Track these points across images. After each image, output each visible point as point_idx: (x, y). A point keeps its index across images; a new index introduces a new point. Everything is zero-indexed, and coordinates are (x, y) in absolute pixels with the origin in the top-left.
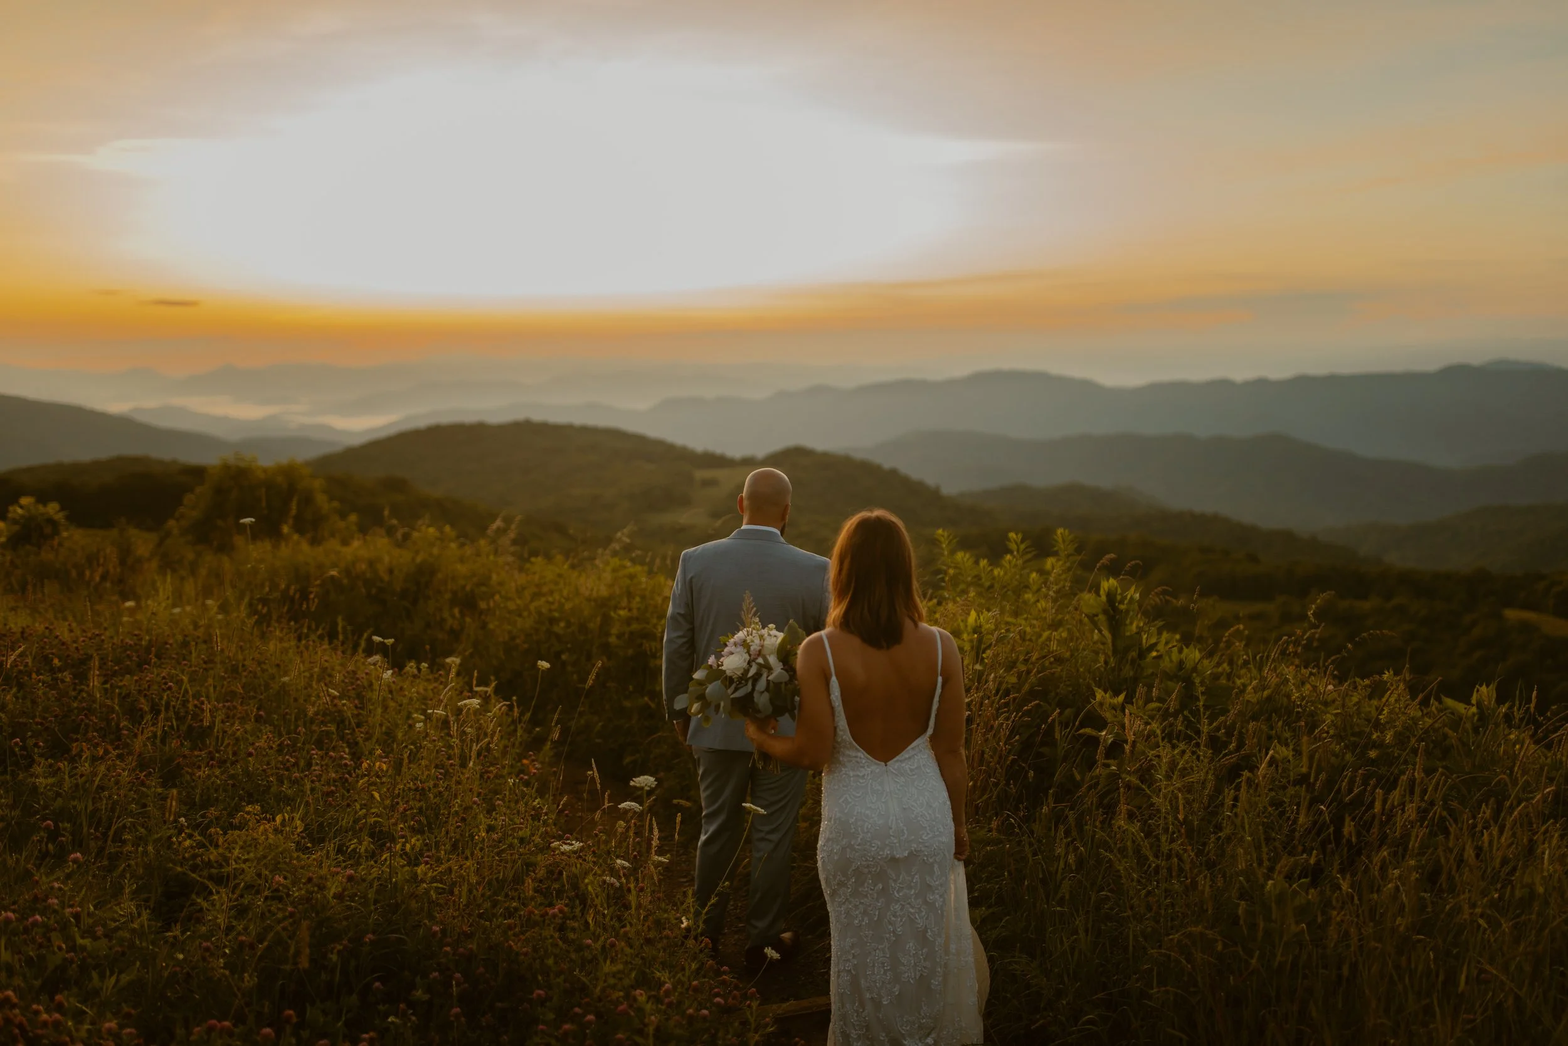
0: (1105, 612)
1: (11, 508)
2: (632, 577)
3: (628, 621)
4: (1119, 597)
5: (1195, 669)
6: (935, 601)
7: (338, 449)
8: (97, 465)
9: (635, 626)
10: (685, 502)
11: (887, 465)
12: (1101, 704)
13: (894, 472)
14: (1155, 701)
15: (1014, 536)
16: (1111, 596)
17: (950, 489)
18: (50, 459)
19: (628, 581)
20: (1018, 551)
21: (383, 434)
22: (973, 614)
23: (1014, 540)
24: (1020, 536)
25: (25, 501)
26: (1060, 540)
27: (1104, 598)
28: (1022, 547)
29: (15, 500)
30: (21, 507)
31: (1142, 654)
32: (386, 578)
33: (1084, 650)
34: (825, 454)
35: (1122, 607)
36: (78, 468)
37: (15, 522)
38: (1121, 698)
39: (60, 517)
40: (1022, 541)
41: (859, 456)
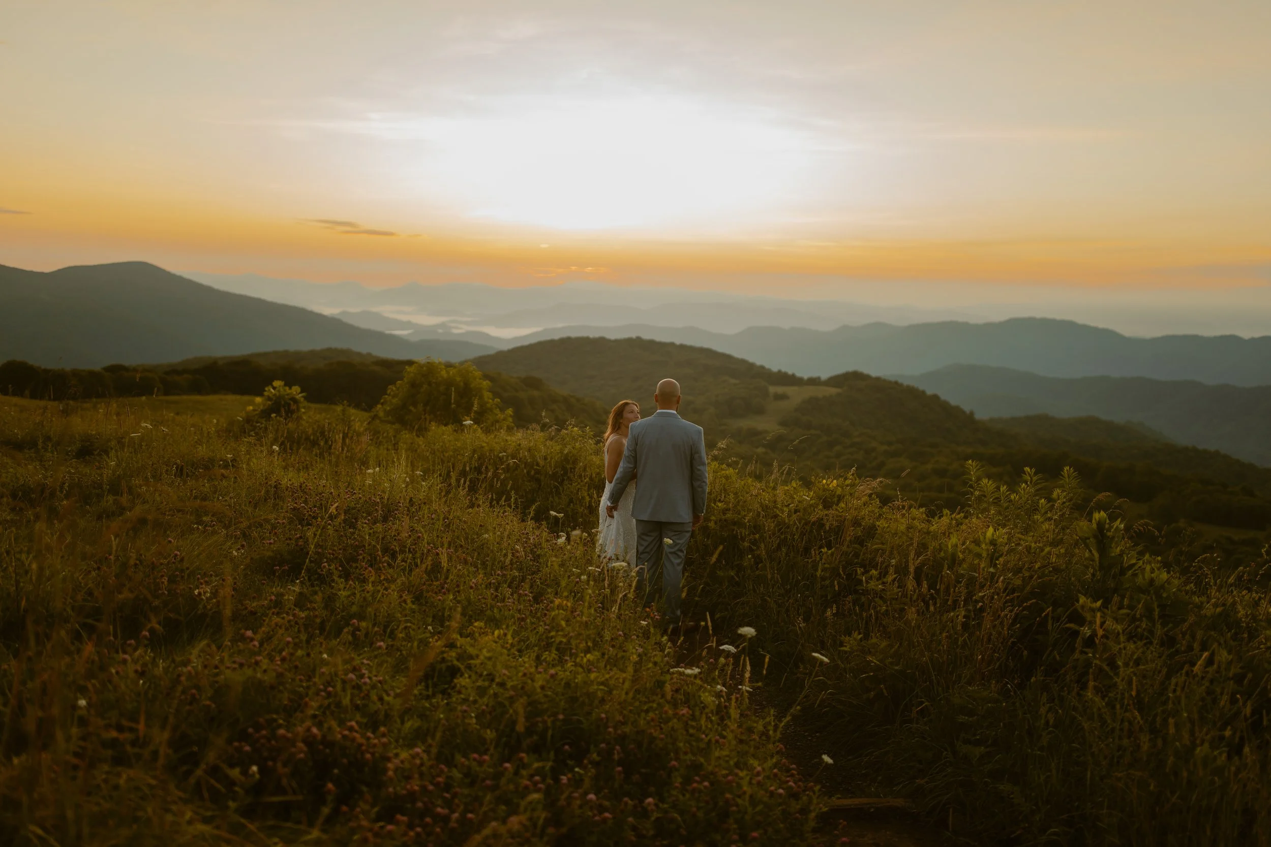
0: (1095, 537)
1: (266, 389)
2: (727, 478)
3: (725, 511)
4: (1107, 526)
5: (1162, 587)
6: (962, 515)
7: (492, 352)
8: (313, 353)
9: (729, 515)
10: (760, 411)
11: (929, 392)
12: (1083, 607)
13: (936, 397)
14: (1126, 608)
15: (1029, 470)
16: (1100, 524)
17: (981, 415)
18: (280, 348)
19: (724, 480)
20: (1031, 482)
21: (526, 343)
22: (991, 530)
23: (1029, 473)
24: (1033, 470)
25: (277, 383)
26: (1066, 475)
27: (1094, 526)
28: (1035, 478)
29: (270, 383)
30: (274, 388)
31: (1123, 572)
32: (542, 463)
33: (1076, 564)
34: (878, 379)
35: (1109, 534)
36: (299, 356)
37: (269, 399)
38: (1099, 603)
39: (299, 397)
40: (1035, 474)
41: (906, 383)
